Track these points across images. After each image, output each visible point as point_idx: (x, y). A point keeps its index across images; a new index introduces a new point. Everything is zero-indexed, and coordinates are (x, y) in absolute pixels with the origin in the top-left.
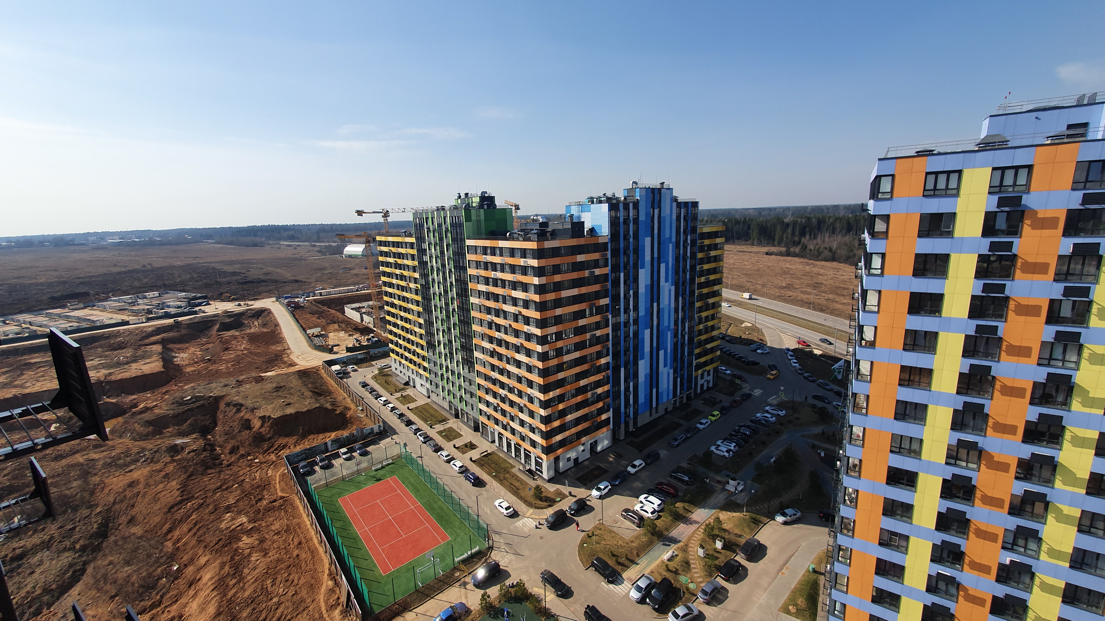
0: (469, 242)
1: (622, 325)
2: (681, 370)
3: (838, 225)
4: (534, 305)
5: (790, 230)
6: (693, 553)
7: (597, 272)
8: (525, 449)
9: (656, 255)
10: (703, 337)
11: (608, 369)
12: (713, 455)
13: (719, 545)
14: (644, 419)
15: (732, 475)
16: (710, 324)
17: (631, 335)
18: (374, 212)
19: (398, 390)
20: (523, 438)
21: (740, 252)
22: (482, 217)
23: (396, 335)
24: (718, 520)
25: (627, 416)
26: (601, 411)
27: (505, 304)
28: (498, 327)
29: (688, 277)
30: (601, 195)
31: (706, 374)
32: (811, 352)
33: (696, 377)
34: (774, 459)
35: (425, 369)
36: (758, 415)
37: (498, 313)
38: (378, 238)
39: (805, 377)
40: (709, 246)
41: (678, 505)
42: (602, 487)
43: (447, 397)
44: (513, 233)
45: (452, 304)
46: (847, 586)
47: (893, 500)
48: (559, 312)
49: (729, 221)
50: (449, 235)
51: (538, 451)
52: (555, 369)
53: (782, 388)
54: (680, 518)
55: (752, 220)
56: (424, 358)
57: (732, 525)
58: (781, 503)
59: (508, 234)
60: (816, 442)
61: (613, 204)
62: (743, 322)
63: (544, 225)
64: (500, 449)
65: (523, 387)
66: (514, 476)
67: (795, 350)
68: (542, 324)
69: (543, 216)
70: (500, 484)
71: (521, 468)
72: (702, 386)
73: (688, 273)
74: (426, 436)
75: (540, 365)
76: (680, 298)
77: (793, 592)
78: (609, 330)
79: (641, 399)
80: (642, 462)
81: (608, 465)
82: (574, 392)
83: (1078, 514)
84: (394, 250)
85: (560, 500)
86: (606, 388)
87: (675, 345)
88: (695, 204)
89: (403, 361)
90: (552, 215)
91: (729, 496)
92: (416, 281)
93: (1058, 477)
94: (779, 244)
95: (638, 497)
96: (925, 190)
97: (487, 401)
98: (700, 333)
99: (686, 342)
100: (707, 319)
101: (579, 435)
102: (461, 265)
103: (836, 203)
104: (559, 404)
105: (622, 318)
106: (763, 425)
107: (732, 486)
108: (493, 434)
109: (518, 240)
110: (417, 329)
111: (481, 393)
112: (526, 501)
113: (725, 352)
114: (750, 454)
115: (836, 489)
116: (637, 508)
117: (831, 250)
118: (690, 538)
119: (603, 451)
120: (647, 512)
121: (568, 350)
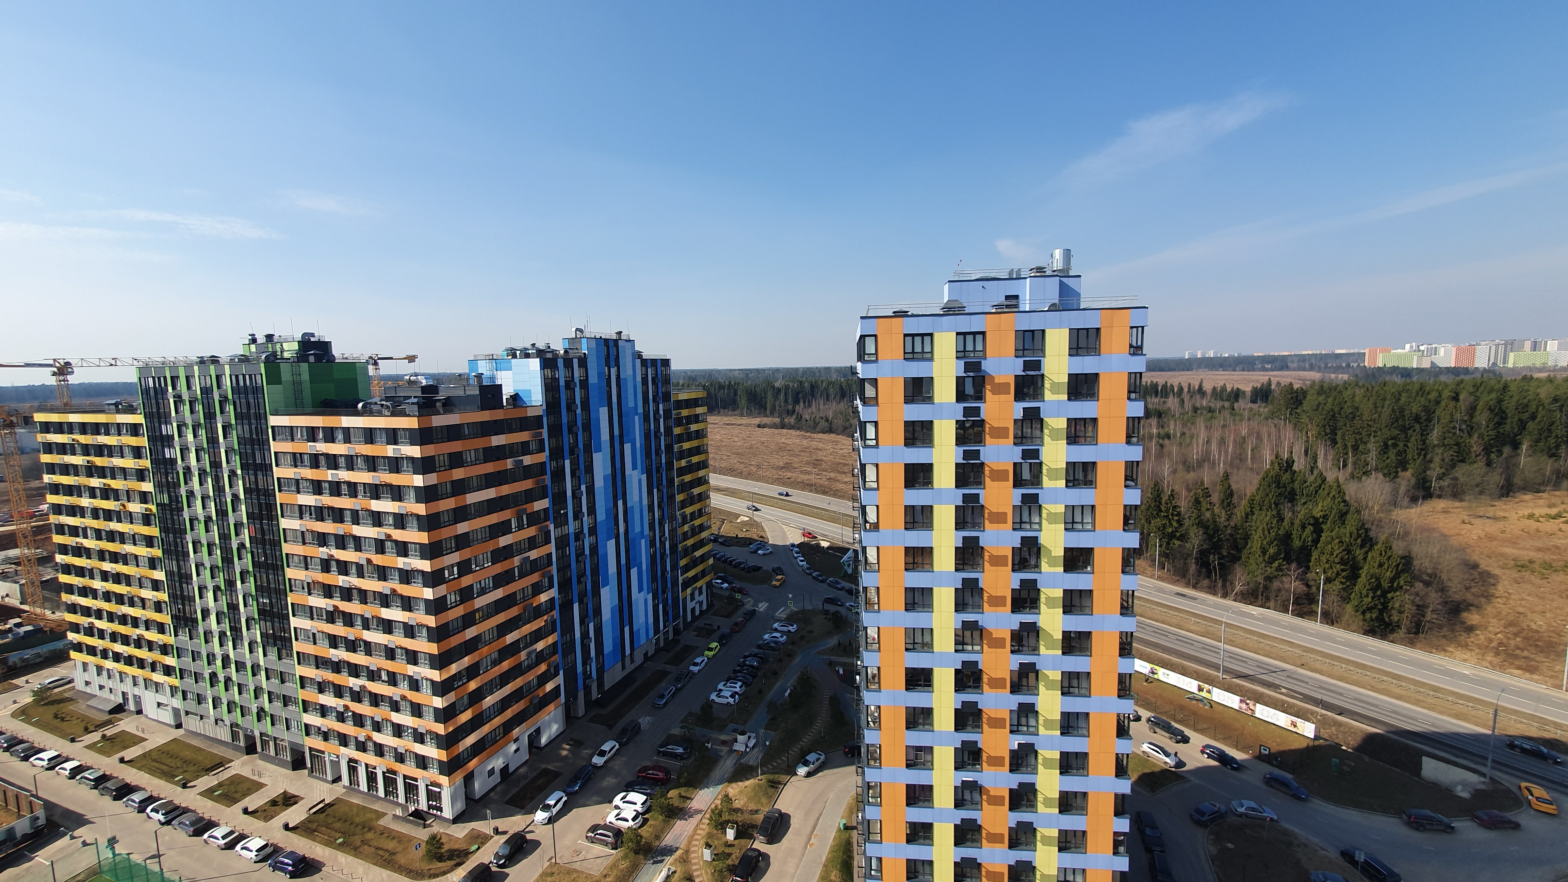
0: (274, 421)
1: (572, 538)
2: (664, 592)
3: (831, 391)
4: (415, 522)
5: (782, 397)
6: (696, 861)
7: (527, 460)
8: (405, 777)
9: (616, 432)
10: (690, 542)
11: (552, 608)
12: (715, 706)
13: (730, 834)
14: (614, 675)
15: (741, 728)
16: (697, 522)
17: (587, 552)
18: (28, 365)
19: (91, 728)
20: (400, 758)
21: (728, 424)
22: (305, 376)
23: (87, 612)
24: (727, 799)
25: (587, 676)
26: (543, 679)
27: (358, 524)
28: (344, 568)
29: (663, 461)
30: (528, 346)
31: (697, 592)
32: (818, 545)
33: (685, 600)
34: (789, 691)
35: (168, 671)
36: (766, 636)
37: (341, 542)
38: (39, 417)
39: (814, 578)
40: (688, 418)
41: (671, 793)
42: (552, 803)
43: (226, 717)
44: (371, 403)
45: (237, 534)
46: (881, 833)
47: (914, 708)
48: (462, 528)
49: (712, 385)
50: (230, 408)
51: (433, 774)
52: (460, 623)
53: (790, 596)
54: (675, 813)
55: (739, 383)
56: (165, 649)
57: (745, 799)
58: (801, 749)
59: (360, 405)
60: (832, 658)
61: (548, 359)
62: (738, 516)
63: (430, 390)
64: (354, 790)
65: (400, 666)
66: (387, 833)
67: (800, 545)
68: (431, 551)
69: (427, 376)
70: (355, 856)
71: (399, 812)
72: (693, 610)
73: (663, 456)
74: (169, 808)
75: (431, 621)
76: (655, 491)
77: (825, 866)
78: (552, 548)
79: (608, 646)
80: (614, 743)
81: (558, 764)
82: (495, 655)
83: (1059, 677)
84: (83, 439)
85: (479, 848)
86: (550, 640)
87: (653, 559)
88: (666, 363)
89: (109, 664)
90: (445, 375)
91: (739, 759)
92: (144, 497)
93: (1041, 642)
94: (772, 414)
95: (611, 802)
96: (905, 353)
97: (322, 706)
98: (685, 537)
99: (668, 552)
100: (693, 516)
101: (508, 727)
102: (258, 461)
103: (827, 366)
104: (468, 681)
105: (572, 527)
106: (773, 649)
107: (741, 743)
108: (336, 765)
109: (380, 414)
110: (147, 594)
111: (310, 694)
112: (411, 871)
113: (719, 559)
114: (760, 692)
115: (858, 711)
116: (611, 818)
117: (827, 420)
118: (691, 839)
119: (550, 743)
120: (627, 820)
121: (482, 588)
